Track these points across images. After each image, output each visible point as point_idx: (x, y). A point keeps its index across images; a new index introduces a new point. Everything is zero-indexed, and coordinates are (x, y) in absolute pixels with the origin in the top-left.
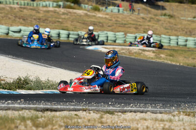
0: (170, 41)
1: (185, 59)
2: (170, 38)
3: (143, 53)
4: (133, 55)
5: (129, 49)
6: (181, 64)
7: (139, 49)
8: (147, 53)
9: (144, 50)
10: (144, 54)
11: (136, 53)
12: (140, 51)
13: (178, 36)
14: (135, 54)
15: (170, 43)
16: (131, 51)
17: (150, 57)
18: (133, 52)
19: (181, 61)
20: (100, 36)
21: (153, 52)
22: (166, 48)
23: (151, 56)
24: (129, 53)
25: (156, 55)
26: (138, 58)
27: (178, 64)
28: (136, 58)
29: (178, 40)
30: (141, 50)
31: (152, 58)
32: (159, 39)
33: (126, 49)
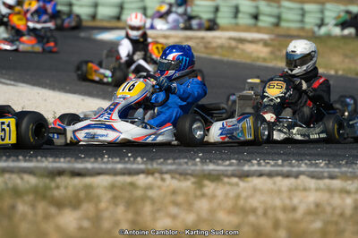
0: (303, 15)
1: (347, 60)
2: (302, 9)
3: (240, 46)
4: (216, 53)
5: (203, 38)
6: (340, 73)
7: (231, 38)
8: (249, 48)
9: (242, 41)
10: (243, 50)
11: (222, 47)
12: (233, 43)
13: (323, 4)
14: (219, 50)
15: (302, 21)
16: (209, 43)
17: (258, 58)
18: (214, 45)
19: (338, 66)
20: (126, 6)
21: (266, 44)
22: (295, 33)
23: (262, 55)
24: (206, 47)
25: (272, 53)
26: (231, 59)
27: (332, 72)
28: (225, 59)
29: (322, 12)
30: (234, 39)
31: (264, 60)
32: (275, 11)
33: (197, 38)
